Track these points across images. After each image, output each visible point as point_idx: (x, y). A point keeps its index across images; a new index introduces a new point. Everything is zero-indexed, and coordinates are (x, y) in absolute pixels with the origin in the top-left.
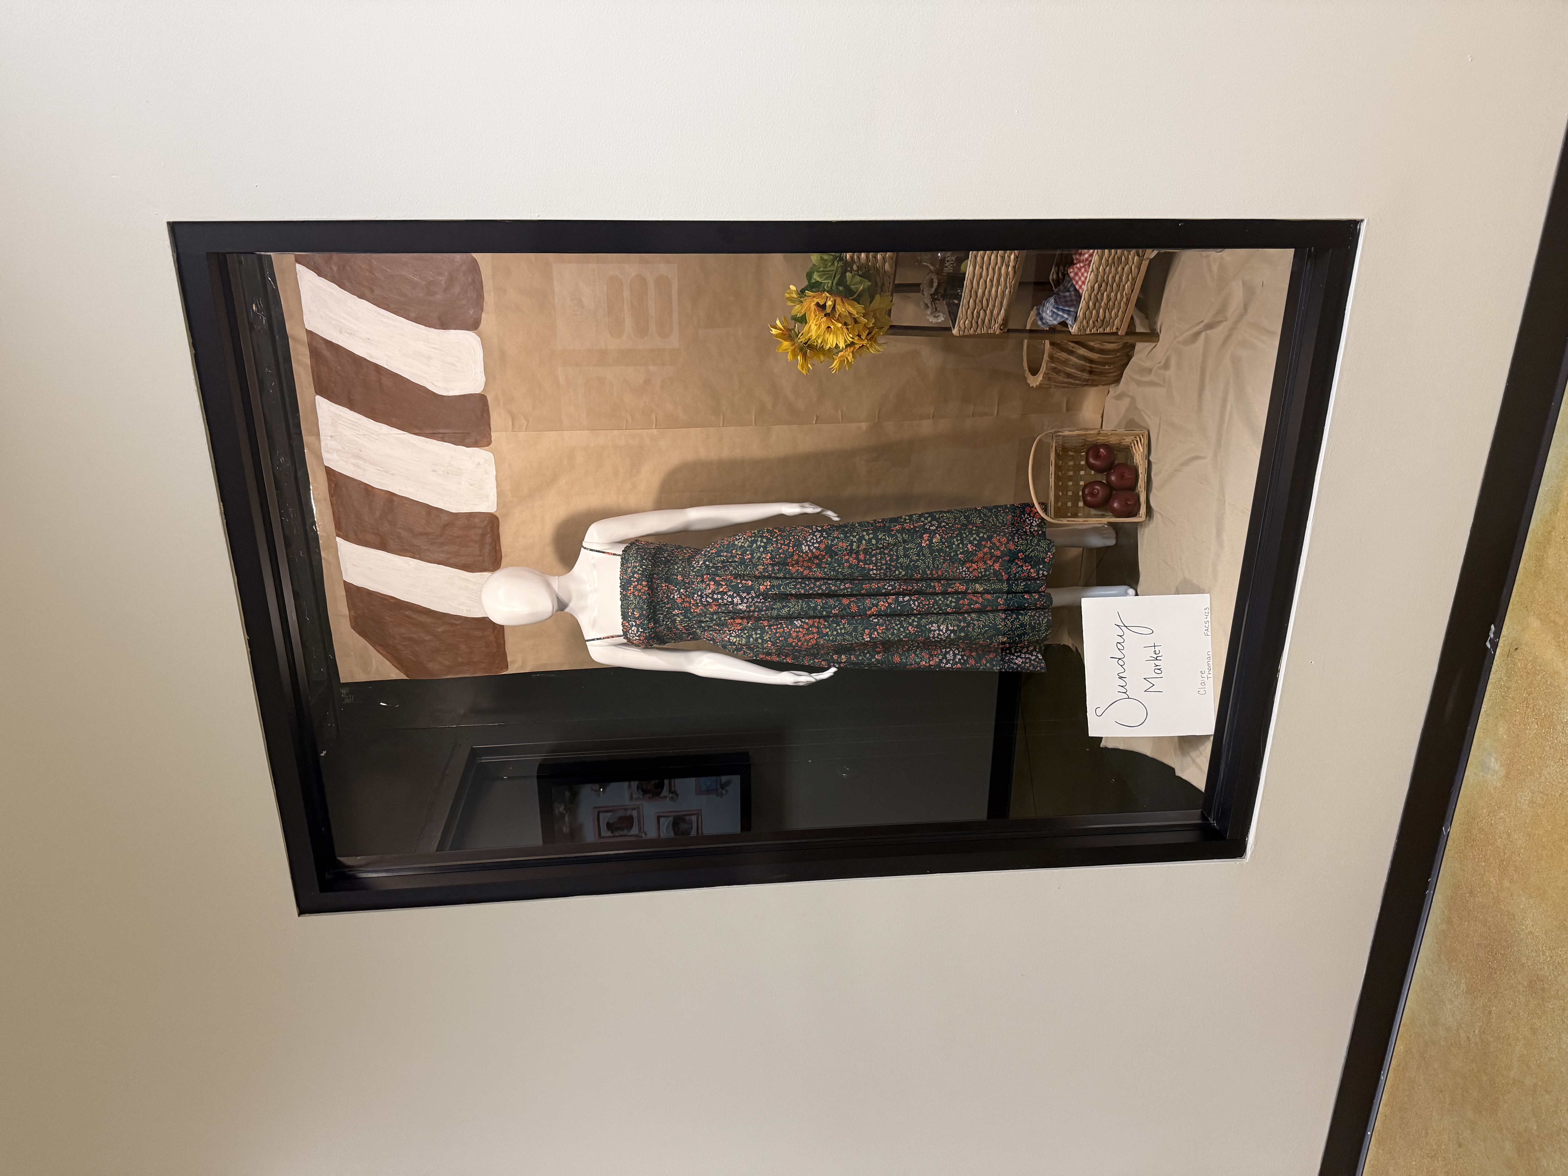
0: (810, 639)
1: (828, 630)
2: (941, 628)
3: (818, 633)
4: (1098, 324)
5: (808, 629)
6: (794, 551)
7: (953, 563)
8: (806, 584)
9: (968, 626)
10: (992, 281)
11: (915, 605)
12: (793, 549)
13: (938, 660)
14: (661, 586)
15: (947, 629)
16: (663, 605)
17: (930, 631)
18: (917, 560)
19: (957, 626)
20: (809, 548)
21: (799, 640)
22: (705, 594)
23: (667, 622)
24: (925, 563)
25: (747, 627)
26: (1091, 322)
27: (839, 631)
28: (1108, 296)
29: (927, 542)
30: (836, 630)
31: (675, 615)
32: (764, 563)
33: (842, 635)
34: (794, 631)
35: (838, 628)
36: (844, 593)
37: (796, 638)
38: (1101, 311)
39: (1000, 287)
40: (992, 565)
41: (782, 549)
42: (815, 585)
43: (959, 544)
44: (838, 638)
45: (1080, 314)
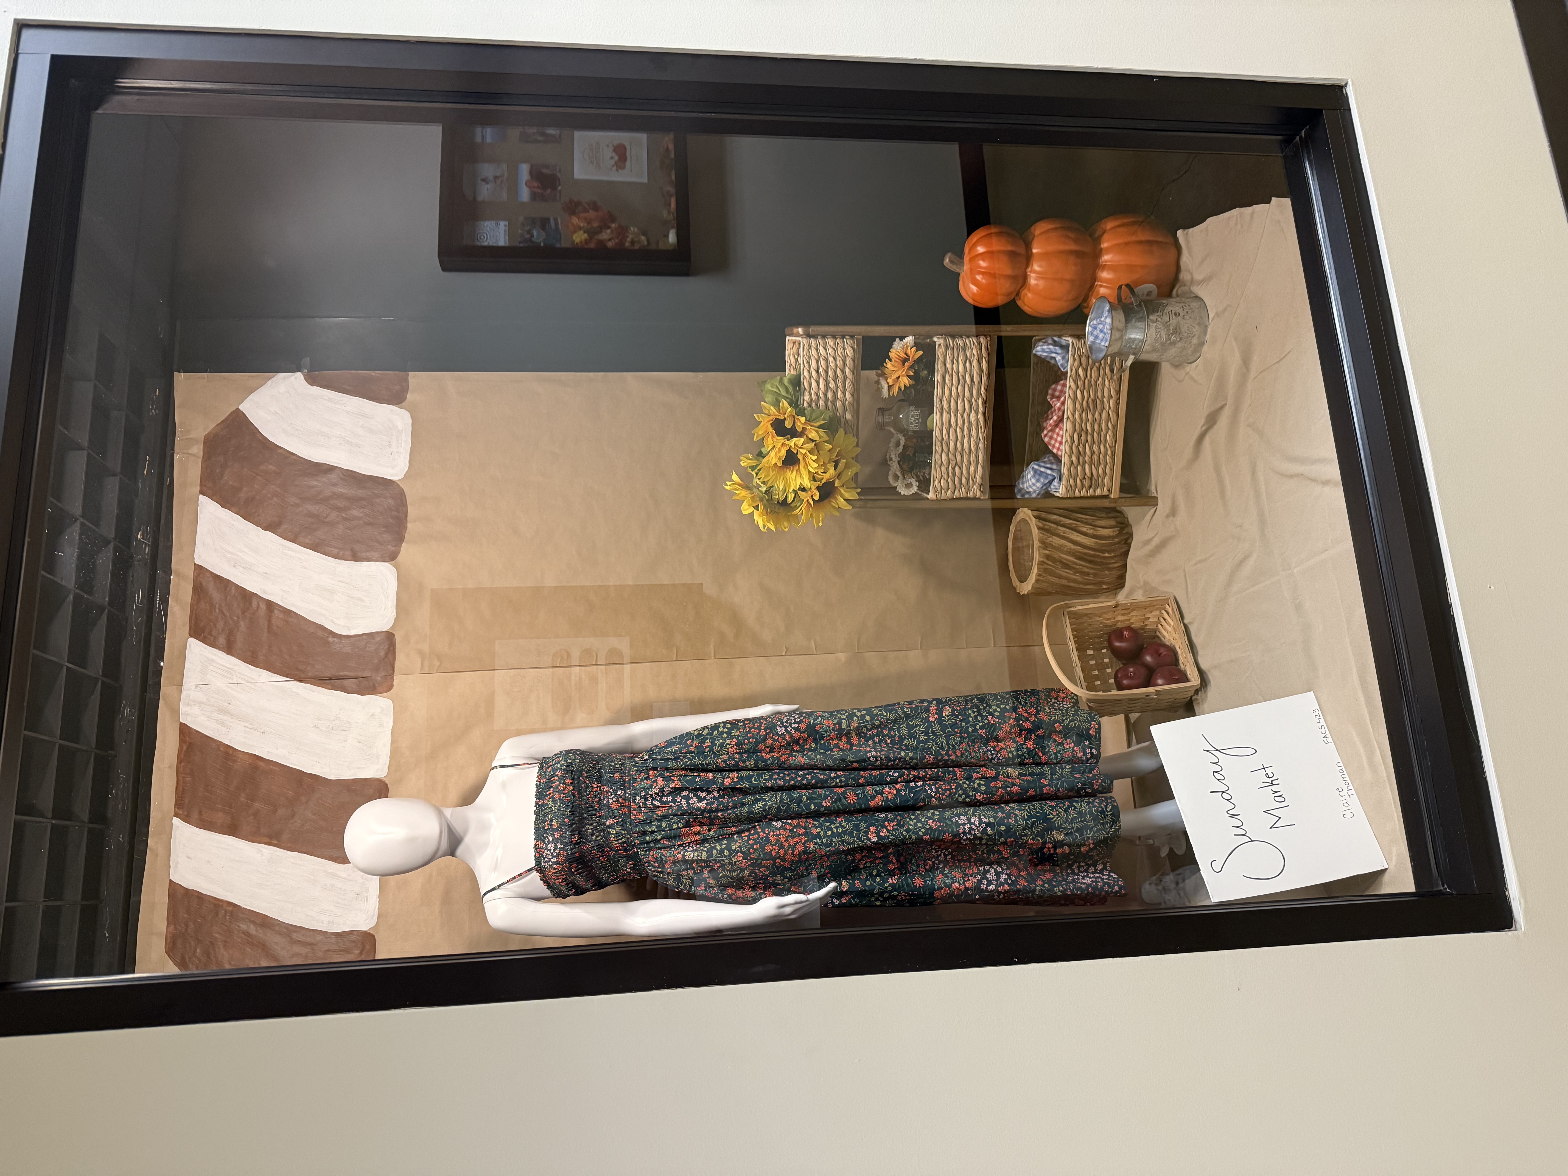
0: (796, 844)
1: (819, 830)
2: (972, 820)
3: (806, 834)
4: (1086, 483)
5: (791, 831)
6: (766, 734)
7: (973, 742)
8: (784, 774)
9: (1008, 816)
10: (962, 430)
11: (932, 790)
12: (765, 731)
13: (976, 881)
14: (592, 787)
15: (981, 822)
16: (594, 813)
17: (958, 825)
18: (927, 741)
19: (993, 817)
20: (786, 730)
21: (781, 847)
22: (651, 795)
23: (597, 836)
24: (937, 744)
25: (709, 836)
26: (1078, 480)
27: (835, 830)
28: (1091, 448)
29: (936, 716)
30: (831, 829)
31: (608, 827)
32: (729, 753)
33: (839, 835)
34: (774, 835)
35: (833, 826)
36: (837, 783)
37: (776, 843)
38: (1087, 467)
39: (972, 439)
40: (1024, 744)
41: (751, 733)
42: (797, 775)
43: (976, 716)
44: (834, 840)
45: (1065, 471)
